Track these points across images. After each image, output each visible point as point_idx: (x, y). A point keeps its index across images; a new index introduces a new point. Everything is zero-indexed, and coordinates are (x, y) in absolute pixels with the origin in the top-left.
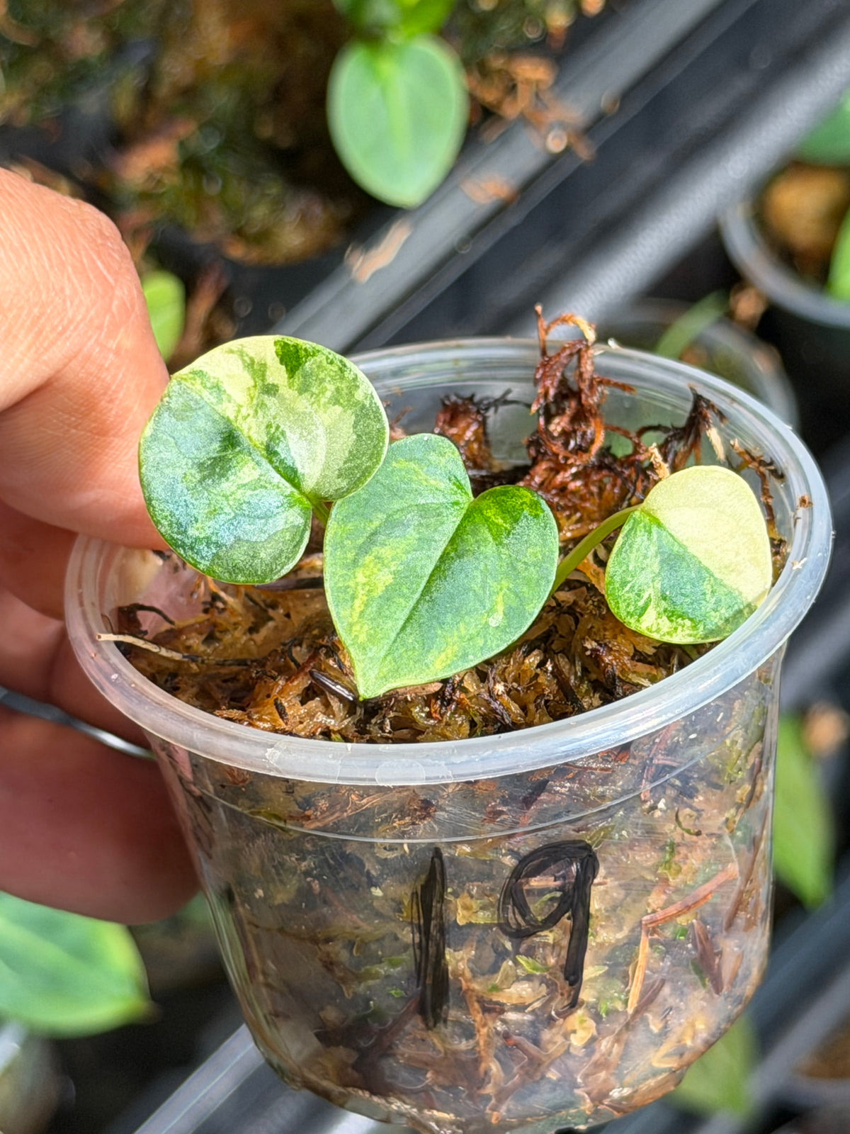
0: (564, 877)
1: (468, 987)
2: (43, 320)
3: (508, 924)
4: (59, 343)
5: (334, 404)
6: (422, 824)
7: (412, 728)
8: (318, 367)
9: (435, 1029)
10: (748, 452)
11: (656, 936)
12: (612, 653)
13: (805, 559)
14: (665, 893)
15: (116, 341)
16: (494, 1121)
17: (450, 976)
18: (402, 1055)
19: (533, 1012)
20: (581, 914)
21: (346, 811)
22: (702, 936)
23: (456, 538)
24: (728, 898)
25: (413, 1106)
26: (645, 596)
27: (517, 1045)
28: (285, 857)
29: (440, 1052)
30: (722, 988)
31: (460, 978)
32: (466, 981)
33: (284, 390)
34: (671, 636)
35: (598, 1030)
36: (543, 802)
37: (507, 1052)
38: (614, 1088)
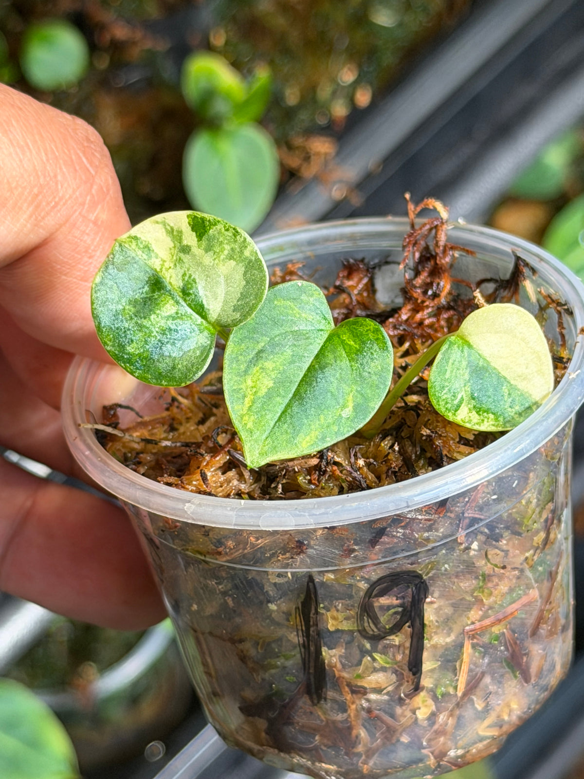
0: (403, 598)
1: (340, 675)
2: (40, 197)
3: (365, 630)
4: (52, 214)
5: (230, 259)
6: (298, 558)
7: (297, 491)
8: (218, 233)
9: (318, 705)
10: (549, 296)
11: (475, 641)
12: (442, 438)
13: (579, 371)
14: (481, 610)
15: (95, 215)
16: (365, 771)
17: (326, 667)
18: (298, 723)
19: (388, 694)
20: (417, 623)
21: (246, 549)
22: (511, 642)
23: (320, 356)
24: (531, 614)
25: (308, 760)
26: (459, 397)
27: (378, 718)
28: (208, 581)
29: (322, 721)
30: (530, 679)
31: (334, 669)
32: (339, 671)
33: (195, 250)
34: (480, 426)
35: (437, 707)
36: (384, 543)
37: (371, 722)
38: (451, 750)
